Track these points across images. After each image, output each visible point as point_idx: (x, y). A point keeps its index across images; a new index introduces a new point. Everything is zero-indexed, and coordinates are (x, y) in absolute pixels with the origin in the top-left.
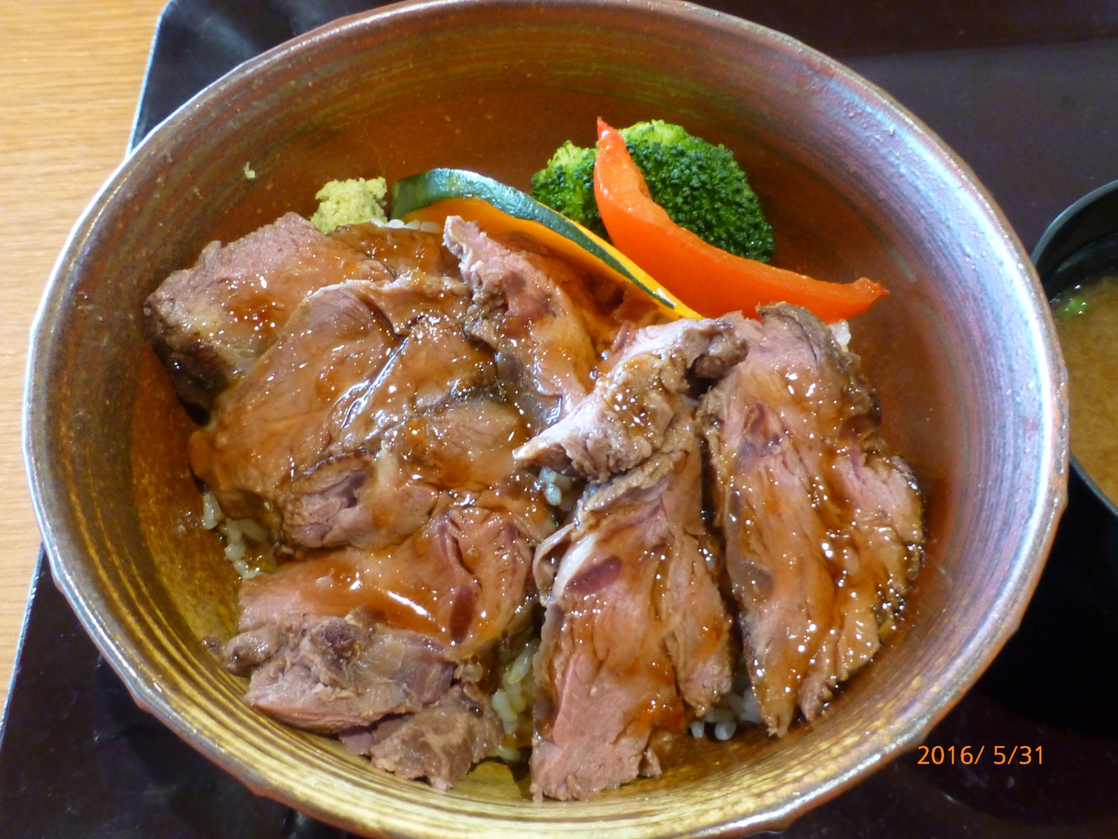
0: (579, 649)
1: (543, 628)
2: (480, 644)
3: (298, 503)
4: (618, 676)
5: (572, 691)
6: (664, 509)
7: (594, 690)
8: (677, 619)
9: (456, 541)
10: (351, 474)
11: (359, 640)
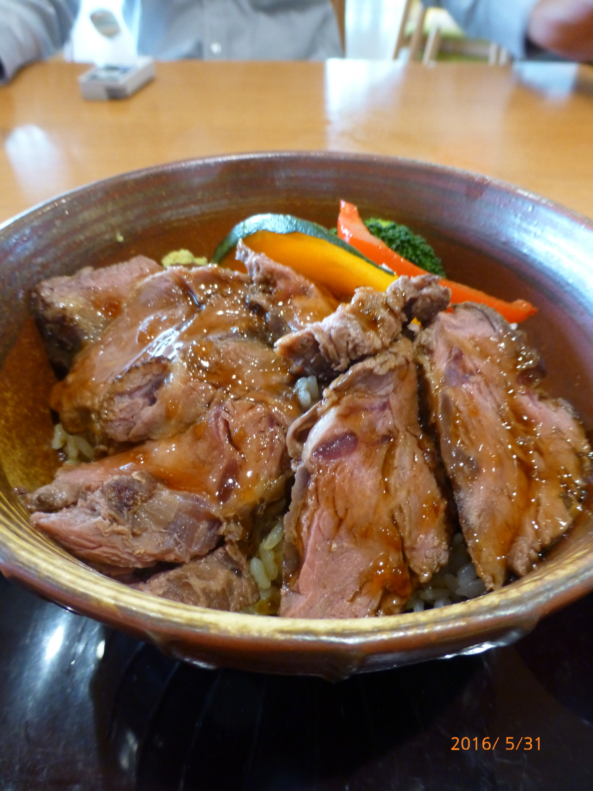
0: (322, 506)
1: (293, 488)
2: (240, 505)
3: (112, 402)
4: (355, 537)
5: (315, 543)
6: (390, 409)
7: (334, 546)
8: (402, 494)
9: (226, 423)
10: (153, 378)
11: (142, 492)
